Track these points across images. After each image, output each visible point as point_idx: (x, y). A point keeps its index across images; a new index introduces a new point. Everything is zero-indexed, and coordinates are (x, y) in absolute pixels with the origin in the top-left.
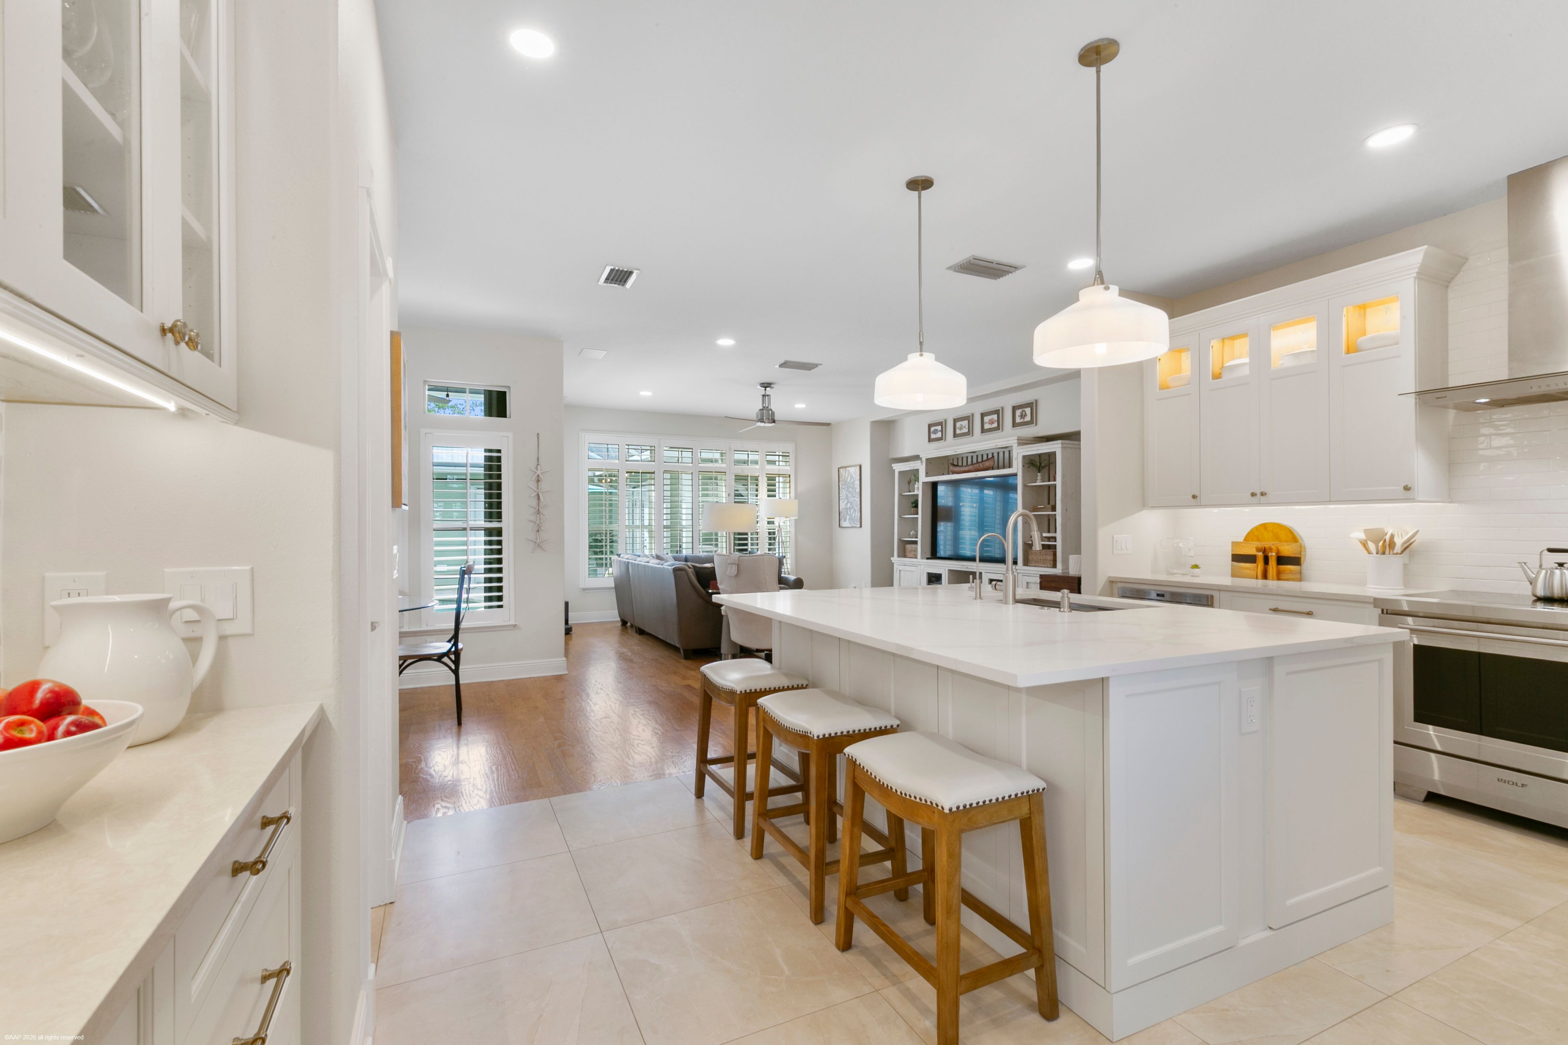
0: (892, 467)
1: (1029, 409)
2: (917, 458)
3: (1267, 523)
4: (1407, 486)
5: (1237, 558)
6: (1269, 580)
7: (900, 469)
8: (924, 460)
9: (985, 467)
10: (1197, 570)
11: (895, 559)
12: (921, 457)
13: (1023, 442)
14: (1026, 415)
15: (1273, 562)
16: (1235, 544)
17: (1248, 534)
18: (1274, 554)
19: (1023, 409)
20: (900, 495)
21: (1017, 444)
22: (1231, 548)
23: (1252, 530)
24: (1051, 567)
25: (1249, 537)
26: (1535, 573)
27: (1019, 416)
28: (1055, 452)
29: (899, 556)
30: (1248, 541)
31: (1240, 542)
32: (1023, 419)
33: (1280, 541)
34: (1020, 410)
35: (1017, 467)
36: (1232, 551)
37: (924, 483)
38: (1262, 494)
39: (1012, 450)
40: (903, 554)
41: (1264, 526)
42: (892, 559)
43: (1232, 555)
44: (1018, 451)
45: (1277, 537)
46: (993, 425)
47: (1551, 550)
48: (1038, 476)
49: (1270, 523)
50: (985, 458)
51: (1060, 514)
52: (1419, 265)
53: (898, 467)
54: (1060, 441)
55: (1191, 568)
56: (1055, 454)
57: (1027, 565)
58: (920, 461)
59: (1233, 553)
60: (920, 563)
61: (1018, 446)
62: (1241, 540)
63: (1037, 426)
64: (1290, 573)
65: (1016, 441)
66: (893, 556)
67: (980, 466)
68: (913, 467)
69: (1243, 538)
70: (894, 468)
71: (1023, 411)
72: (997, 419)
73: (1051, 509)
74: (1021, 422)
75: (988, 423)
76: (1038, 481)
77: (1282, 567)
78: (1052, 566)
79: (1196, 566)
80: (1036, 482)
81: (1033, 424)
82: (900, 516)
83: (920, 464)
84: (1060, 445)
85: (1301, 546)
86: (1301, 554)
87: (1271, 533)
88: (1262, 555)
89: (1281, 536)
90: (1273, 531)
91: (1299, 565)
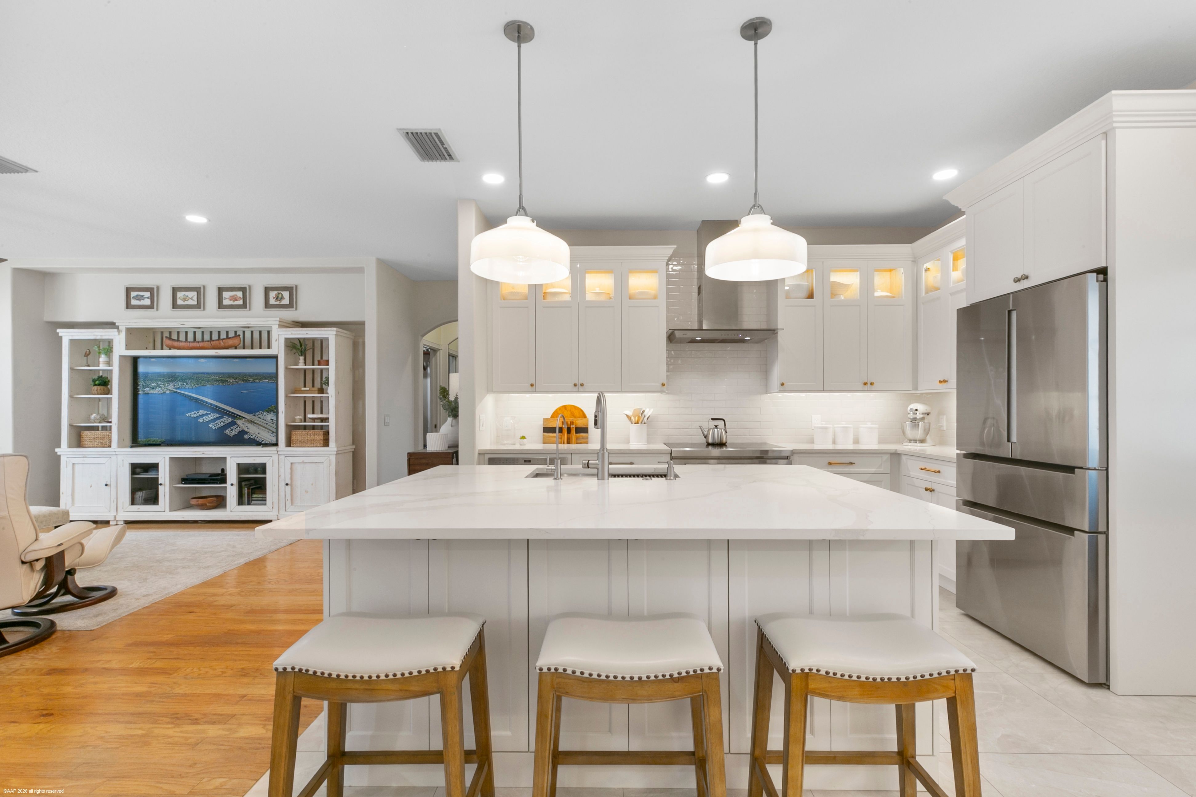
0: (58, 333)
1: (288, 293)
2: (111, 325)
3: (566, 405)
4: (663, 383)
5: (547, 430)
6: (572, 444)
7: (72, 336)
8: (123, 328)
9: (227, 345)
10: (525, 440)
11: (64, 450)
12: (117, 324)
13: (284, 325)
14: (282, 298)
15: (573, 431)
16: (545, 420)
17: (554, 413)
18: (574, 426)
19: (279, 292)
20: (72, 369)
21: (277, 326)
22: (542, 423)
23: (556, 410)
24: (321, 447)
25: (554, 415)
26: (707, 431)
27: (274, 298)
28: (328, 338)
29: (70, 446)
30: (554, 417)
31: (549, 419)
32: (279, 302)
33: (575, 417)
34: (276, 292)
35: (278, 348)
36: (543, 425)
37: (122, 357)
38: (582, 385)
39: (272, 331)
40: (78, 441)
41: (565, 407)
42: (57, 450)
43: (543, 427)
44: (280, 333)
45: (573, 415)
46: (236, 302)
47: (713, 419)
48: (300, 359)
49: (569, 405)
50: (223, 336)
51: (334, 396)
52: (670, 256)
53: (67, 335)
54: (335, 329)
55: (520, 439)
56: (328, 340)
57: (290, 446)
58: (116, 330)
59: (544, 426)
60: (117, 453)
61: (279, 328)
62: (549, 417)
63: (297, 311)
64: (582, 439)
65: (278, 323)
66: (59, 446)
67: (220, 343)
68: (101, 336)
69: (550, 416)
70: (60, 335)
71: (279, 294)
72: (242, 297)
73: (317, 392)
74: (277, 304)
75: (228, 299)
76: (300, 364)
77: (578, 435)
78: (322, 445)
79: (523, 438)
80: (298, 365)
81: (293, 308)
82: (71, 397)
83: (117, 333)
84: (335, 333)
85: (588, 421)
86: (588, 425)
87: (569, 412)
88: (565, 427)
89: (575, 414)
90: (570, 410)
91: (587, 432)
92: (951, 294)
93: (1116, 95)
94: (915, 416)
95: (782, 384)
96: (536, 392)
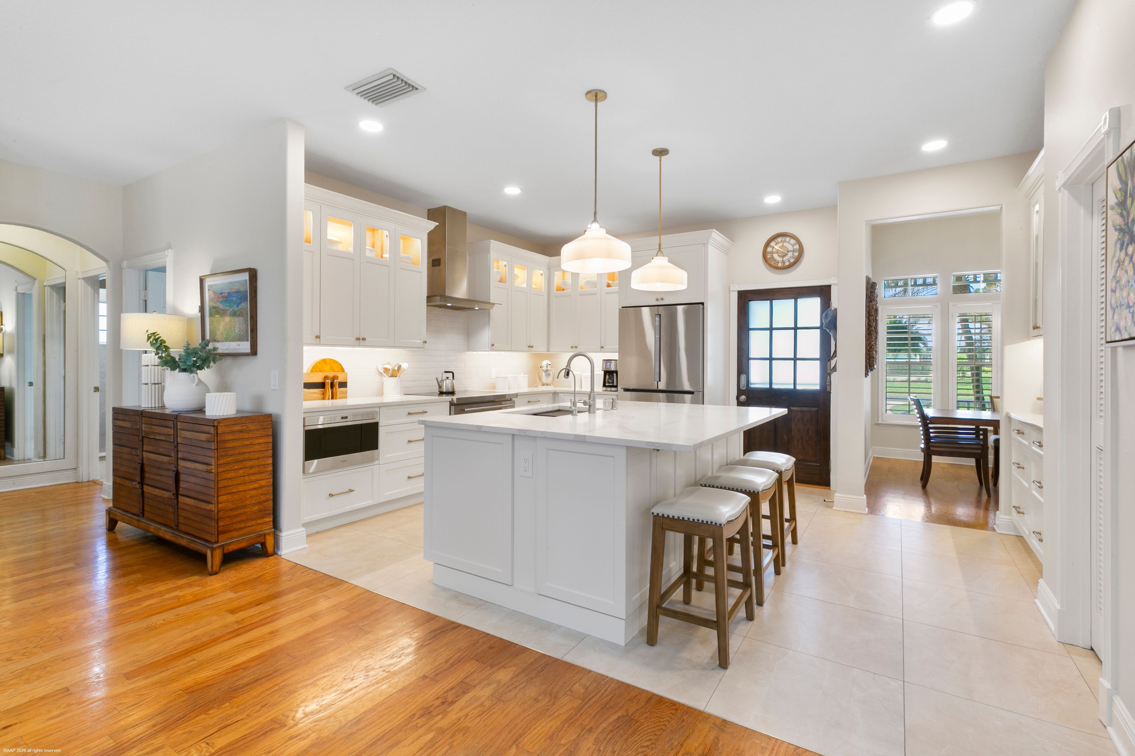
4: (425, 341)
15: (336, 386)
16: (306, 375)
17: (313, 367)
18: (335, 380)
23: (317, 363)
25: (316, 369)
26: (440, 383)
30: (315, 372)
31: (310, 373)
33: (335, 371)
36: (305, 380)
41: (324, 361)
47: (445, 372)
49: (327, 359)
59: (305, 382)
62: (311, 371)
69: (313, 370)
77: (340, 389)
85: (347, 374)
86: (347, 380)
87: (328, 366)
88: (328, 381)
89: (334, 368)
90: (330, 365)
91: (346, 387)
92: (580, 295)
93: (715, 232)
94: (547, 368)
95: (493, 345)
96: (320, 344)
